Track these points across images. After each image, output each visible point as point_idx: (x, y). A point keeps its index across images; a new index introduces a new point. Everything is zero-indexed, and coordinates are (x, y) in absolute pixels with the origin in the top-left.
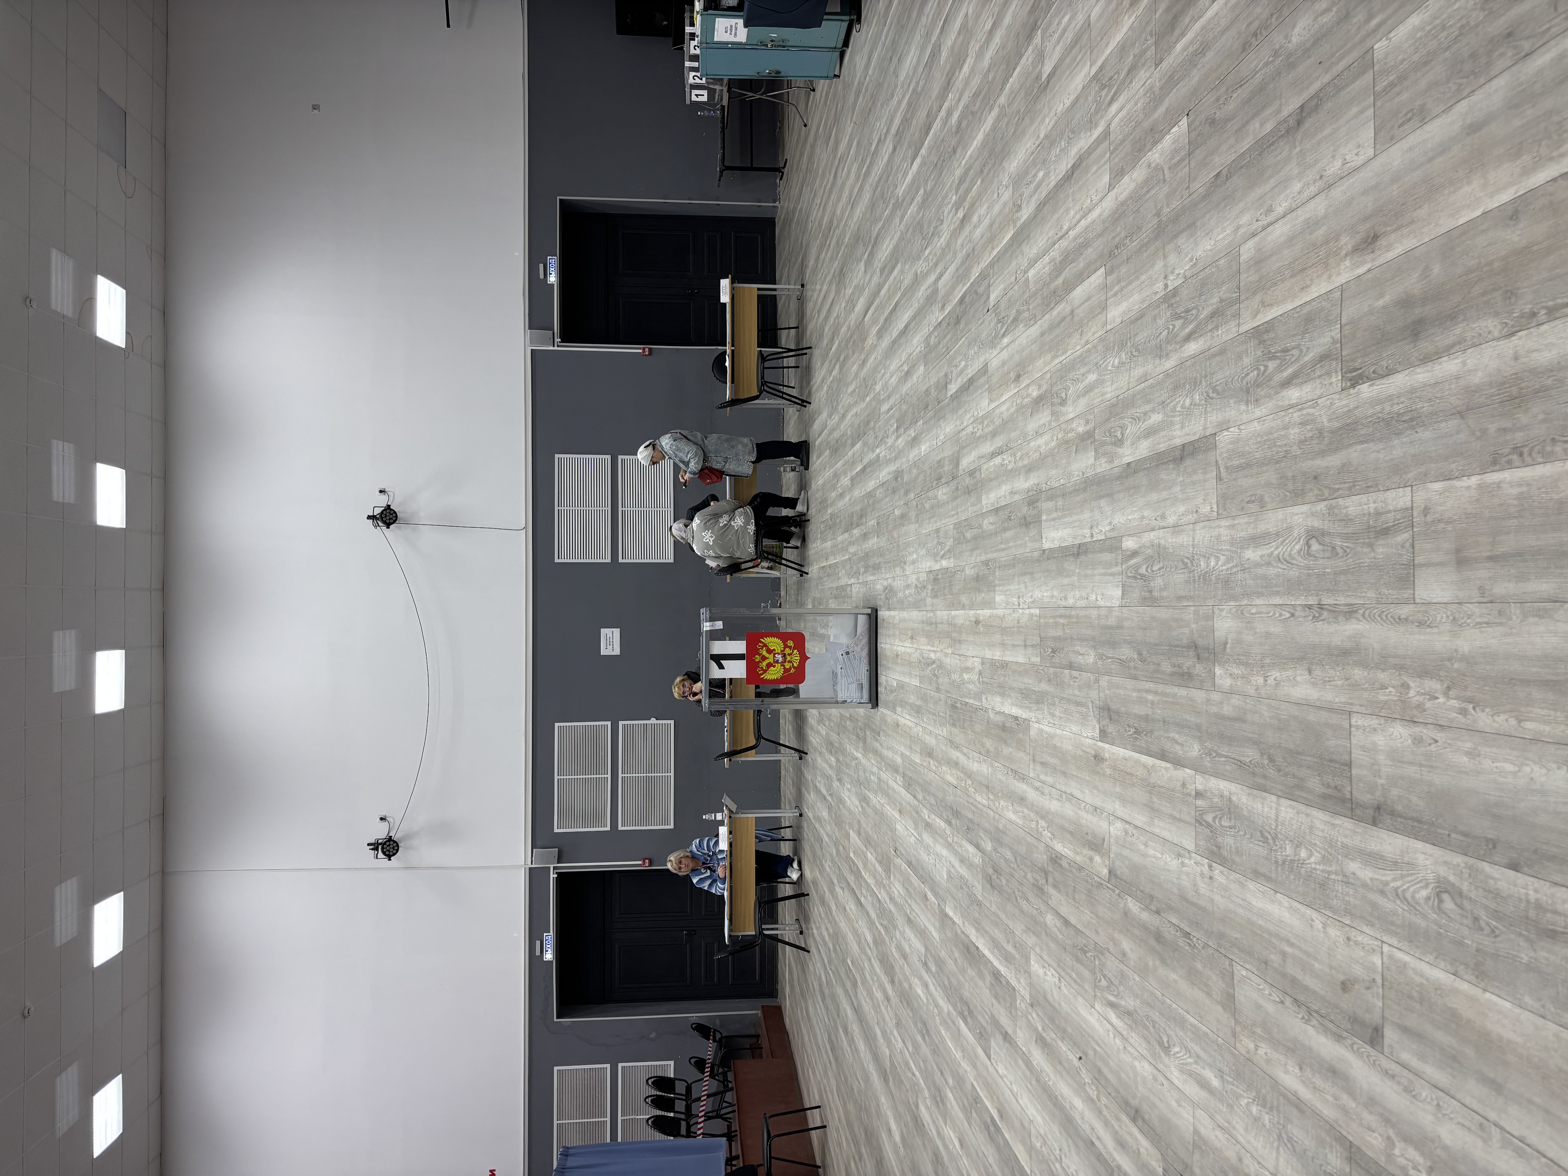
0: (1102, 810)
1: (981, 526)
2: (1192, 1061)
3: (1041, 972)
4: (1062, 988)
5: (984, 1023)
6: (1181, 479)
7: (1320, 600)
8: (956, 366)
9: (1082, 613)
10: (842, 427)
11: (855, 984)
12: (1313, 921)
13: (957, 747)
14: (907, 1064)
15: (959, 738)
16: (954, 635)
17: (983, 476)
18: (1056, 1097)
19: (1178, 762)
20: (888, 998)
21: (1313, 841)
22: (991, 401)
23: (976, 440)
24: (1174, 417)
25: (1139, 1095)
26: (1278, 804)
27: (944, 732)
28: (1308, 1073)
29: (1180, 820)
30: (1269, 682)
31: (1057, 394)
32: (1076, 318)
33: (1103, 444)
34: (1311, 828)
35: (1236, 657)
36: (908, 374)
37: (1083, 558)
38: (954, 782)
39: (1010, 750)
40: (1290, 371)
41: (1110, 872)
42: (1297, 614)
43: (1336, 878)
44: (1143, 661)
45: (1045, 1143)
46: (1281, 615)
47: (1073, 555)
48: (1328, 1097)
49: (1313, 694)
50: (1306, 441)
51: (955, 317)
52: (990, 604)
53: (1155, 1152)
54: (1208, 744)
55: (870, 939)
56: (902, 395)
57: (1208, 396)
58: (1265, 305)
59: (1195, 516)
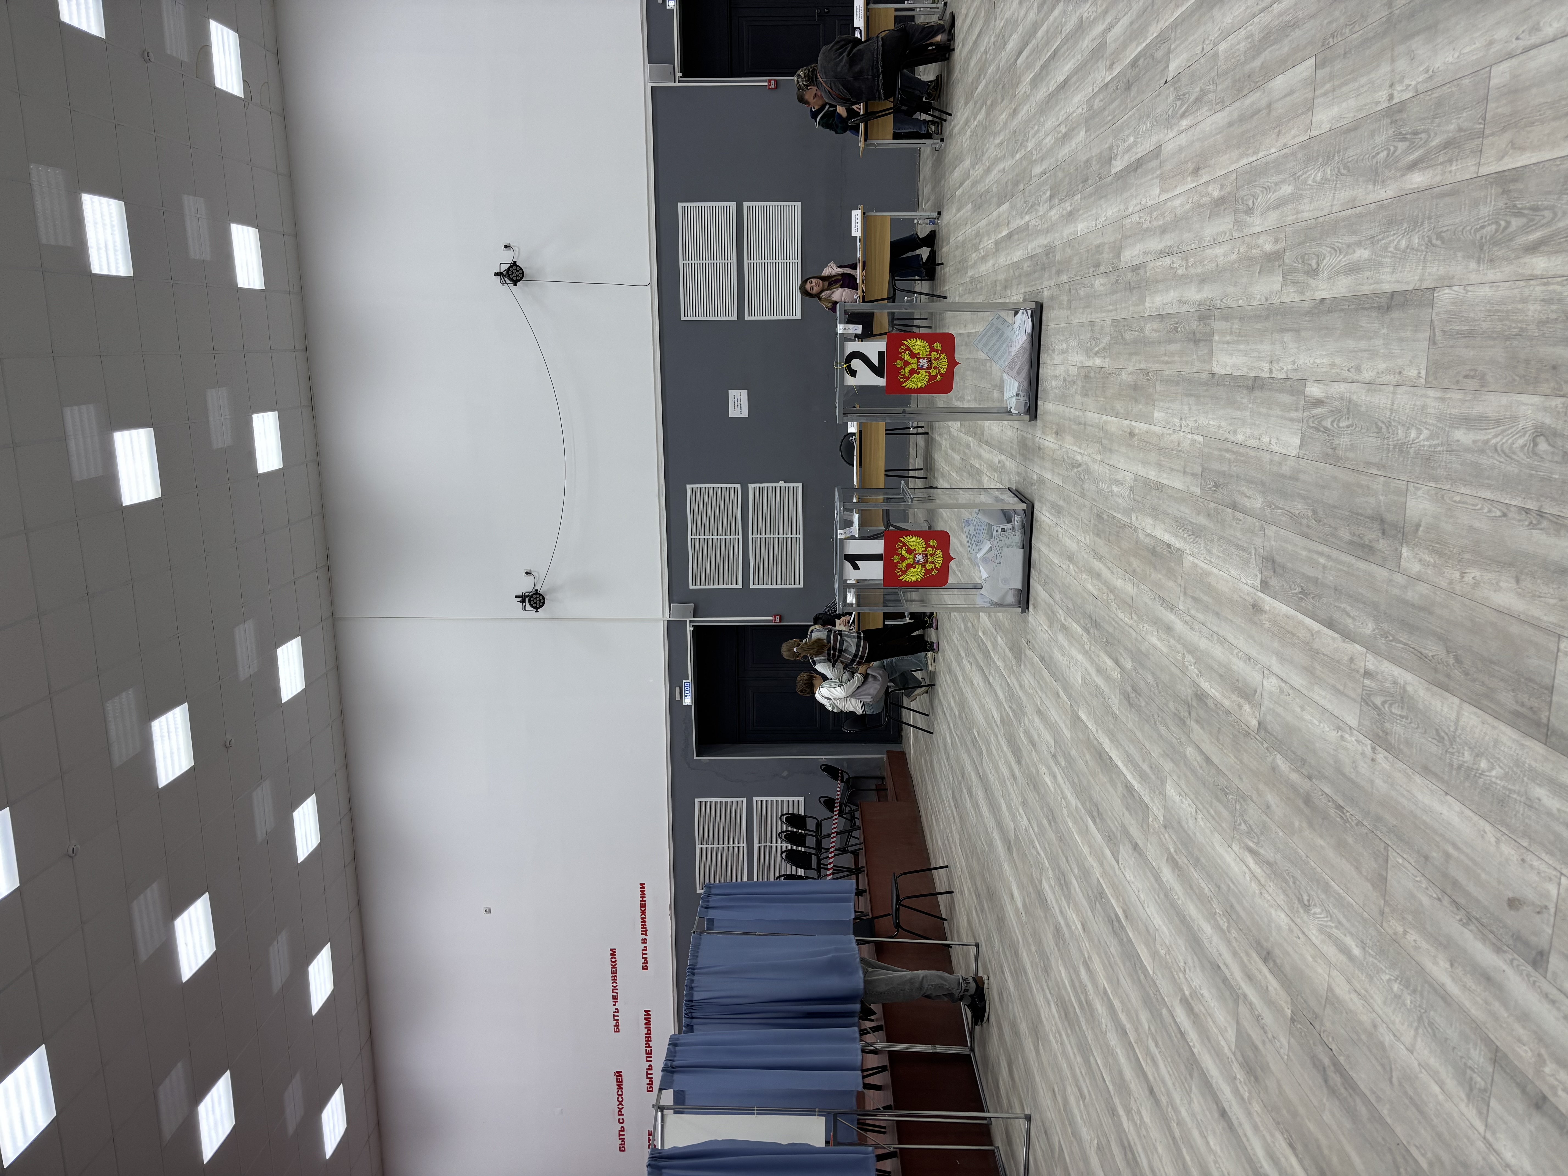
0: (1257, 662)
1: (1142, 330)
2: (1333, 925)
3: (1177, 798)
4: (1199, 820)
5: (1114, 829)
6: (1384, 331)
7: (1541, 506)
8: (1124, 140)
9: (1251, 453)
10: (987, 181)
11: (981, 754)
12: (1485, 833)
13: (1100, 558)
14: (1032, 842)
15: (1103, 550)
16: (1105, 442)
17: (1148, 274)
18: (1184, 917)
19: (1348, 636)
20: (1014, 776)
21: (1497, 755)
22: (1163, 191)
23: (1141, 233)
24: (1385, 257)
25: (1272, 939)
26: (1461, 708)
27: (1088, 539)
28: (1459, 970)
29: (1343, 694)
30: (1466, 579)
31: (1242, 199)
32: (1274, 114)
33: (1295, 270)
34: (1497, 742)
35: (1429, 543)
36: (1065, 138)
37: (1257, 393)
38: (1096, 593)
39: (1159, 576)
40: (1537, 235)
41: (1259, 724)
42: (1510, 515)
43: (1518, 798)
44: (1318, 521)
45: (1169, 952)
46: (1490, 511)
47: (1247, 387)
48: (1477, 999)
49: (1518, 605)
50: (1548, 322)
51: (1125, 80)
52: (1148, 419)
53: (1283, 994)
54: (1385, 626)
55: (997, 716)
56: (1057, 160)
57: (1430, 241)
58: (1515, 147)
59: (1397, 377)
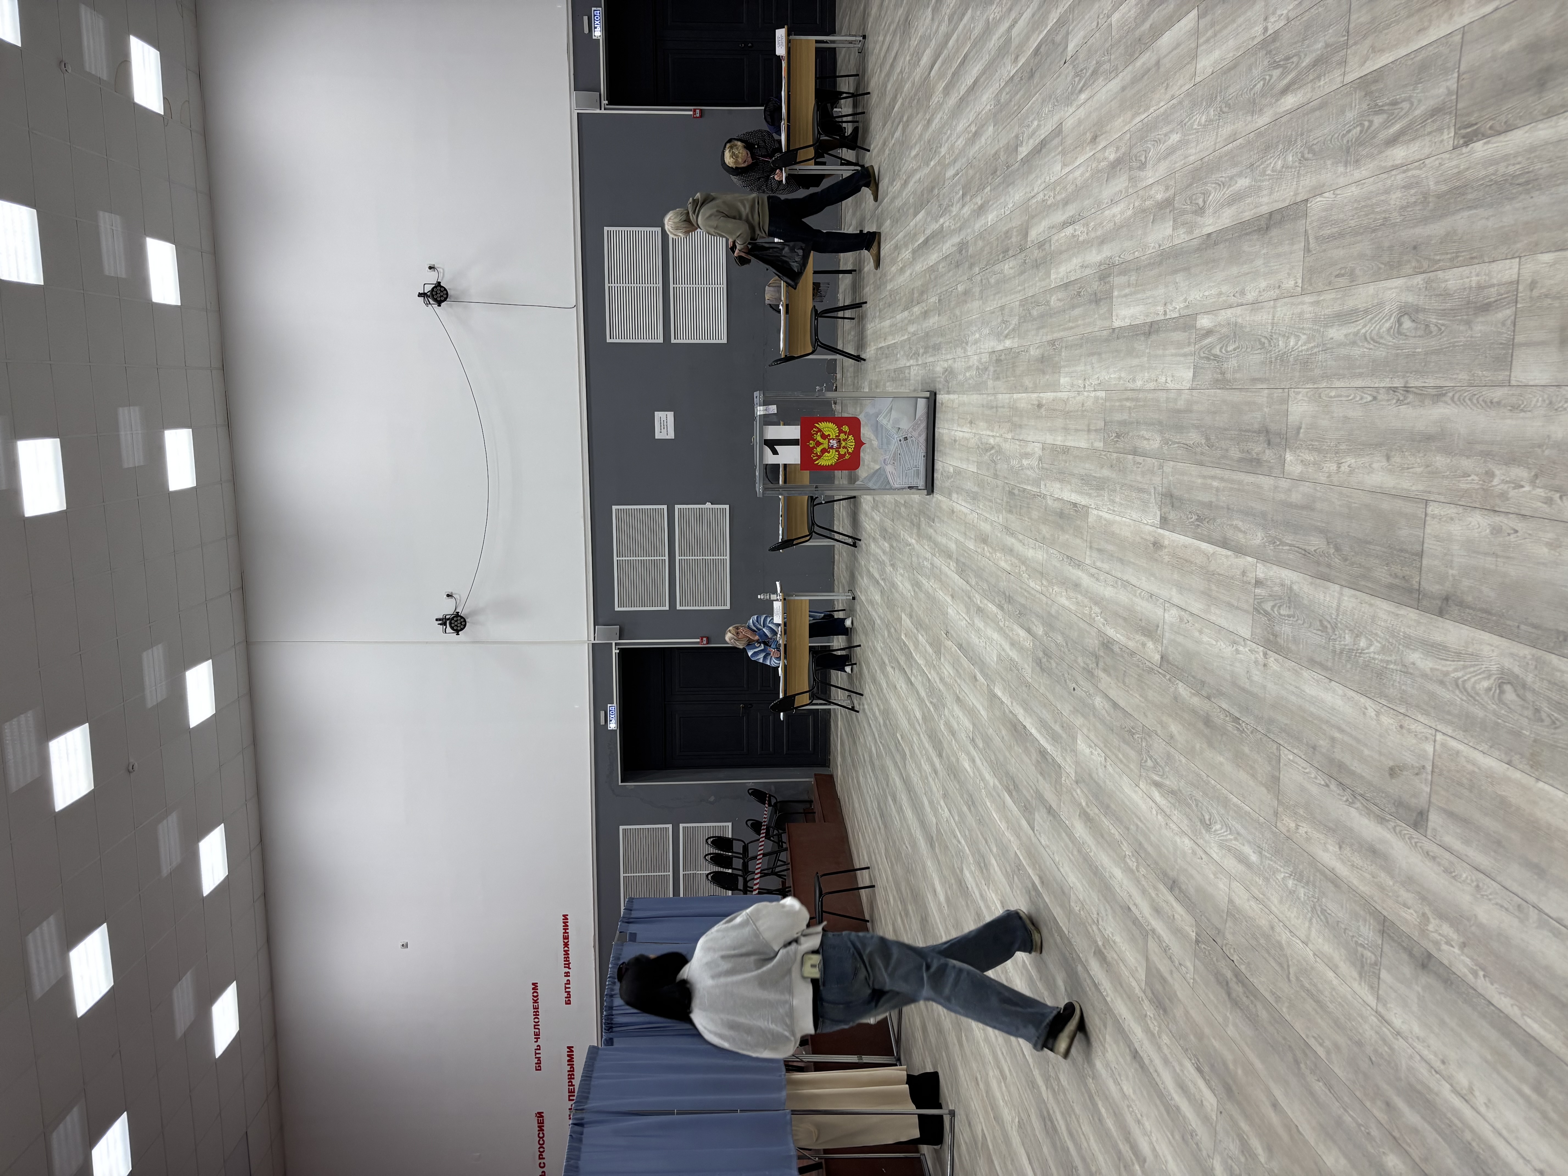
0: (1158, 597)
1: (1048, 303)
2: (1232, 837)
3: (1087, 751)
4: (1109, 767)
5: (1029, 798)
6: (1264, 251)
7: (1407, 382)
8: (1028, 126)
9: (1150, 396)
10: (904, 196)
11: (904, 758)
12: (1366, 709)
13: (1013, 534)
14: (953, 832)
15: (1016, 525)
16: (1015, 419)
17: (1052, 248)
18: (1097, 867)
19: (1239, 550)
20: (935, 772)
21: (1374, 631)
22: (1065, 165)
23: (1046, 208)
24: (1263, 181)
25: (1177, 867)
26: (1341, 594)
27: (1000, 518)
28: (1347, 851)
29: (1237, 608)
30: (1343, 469)
31: (1136, 156)
32: (1162, 69)
33: (1183, 212)
34: (1374, 618)
35: (1309, 443)
36: (976, 135)
37: (1154, 337)
38: (1008, 568)
39: (1067, 536)
40: (1397, 127)
41: (1162, 658)
42: (1380, 397)
43: (1395, 667)
44: (1211, 446)
45: (1082, 907)
46: (1362, 399)
47: (1144, 334)
48: (1365, 874)
49: (1389, 481)
50: (1408, 206)
51: (1028, 70)
52: (1054, 386)
53: (1189, 919)
54: (1272, 532)
55: (919, 715)
56: (968, 160)
57: (1303, 156)
58: (1375, 50)
59: (1277, 291)
